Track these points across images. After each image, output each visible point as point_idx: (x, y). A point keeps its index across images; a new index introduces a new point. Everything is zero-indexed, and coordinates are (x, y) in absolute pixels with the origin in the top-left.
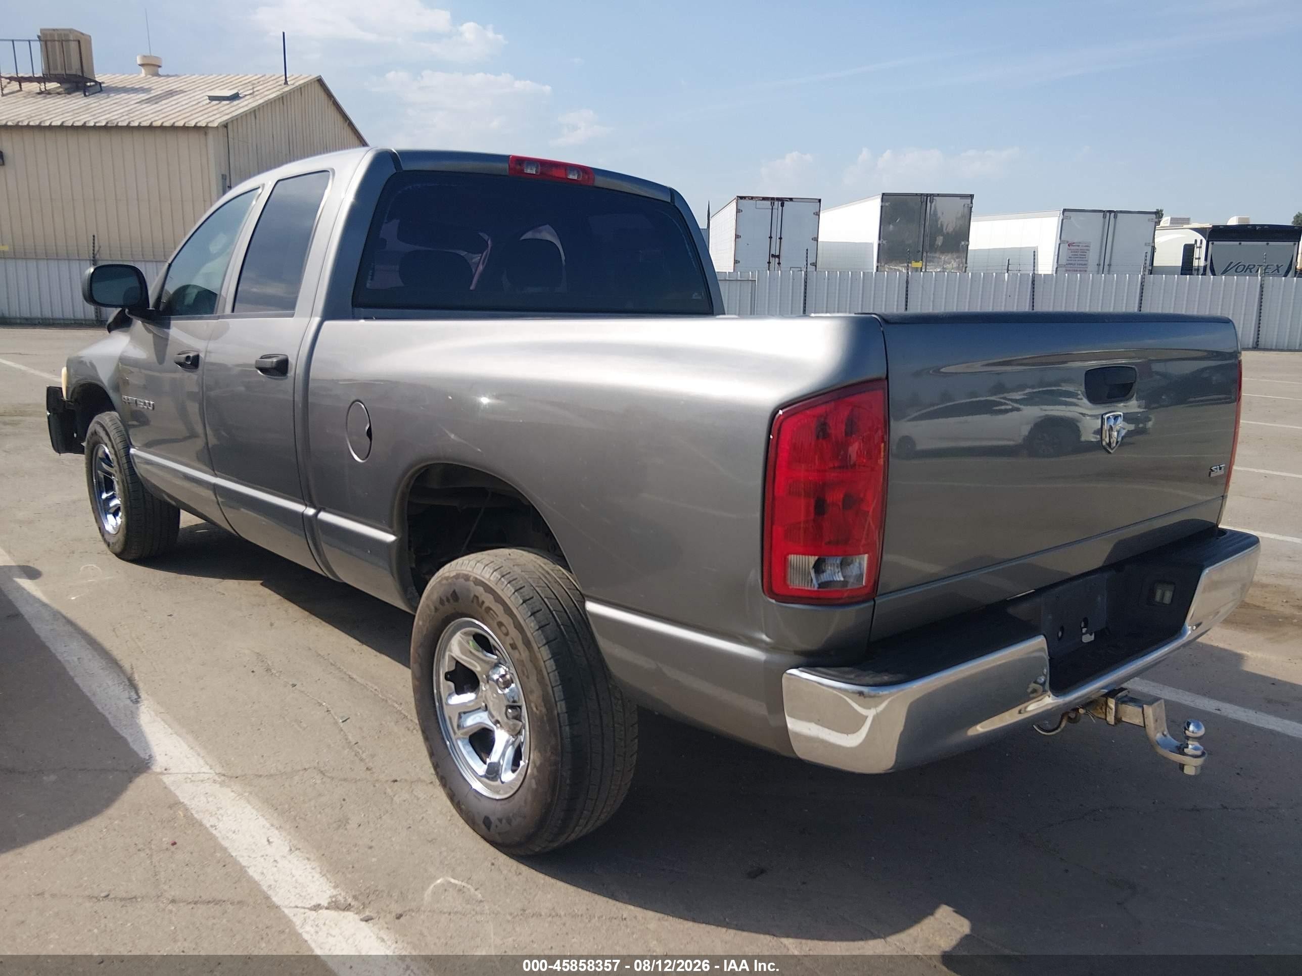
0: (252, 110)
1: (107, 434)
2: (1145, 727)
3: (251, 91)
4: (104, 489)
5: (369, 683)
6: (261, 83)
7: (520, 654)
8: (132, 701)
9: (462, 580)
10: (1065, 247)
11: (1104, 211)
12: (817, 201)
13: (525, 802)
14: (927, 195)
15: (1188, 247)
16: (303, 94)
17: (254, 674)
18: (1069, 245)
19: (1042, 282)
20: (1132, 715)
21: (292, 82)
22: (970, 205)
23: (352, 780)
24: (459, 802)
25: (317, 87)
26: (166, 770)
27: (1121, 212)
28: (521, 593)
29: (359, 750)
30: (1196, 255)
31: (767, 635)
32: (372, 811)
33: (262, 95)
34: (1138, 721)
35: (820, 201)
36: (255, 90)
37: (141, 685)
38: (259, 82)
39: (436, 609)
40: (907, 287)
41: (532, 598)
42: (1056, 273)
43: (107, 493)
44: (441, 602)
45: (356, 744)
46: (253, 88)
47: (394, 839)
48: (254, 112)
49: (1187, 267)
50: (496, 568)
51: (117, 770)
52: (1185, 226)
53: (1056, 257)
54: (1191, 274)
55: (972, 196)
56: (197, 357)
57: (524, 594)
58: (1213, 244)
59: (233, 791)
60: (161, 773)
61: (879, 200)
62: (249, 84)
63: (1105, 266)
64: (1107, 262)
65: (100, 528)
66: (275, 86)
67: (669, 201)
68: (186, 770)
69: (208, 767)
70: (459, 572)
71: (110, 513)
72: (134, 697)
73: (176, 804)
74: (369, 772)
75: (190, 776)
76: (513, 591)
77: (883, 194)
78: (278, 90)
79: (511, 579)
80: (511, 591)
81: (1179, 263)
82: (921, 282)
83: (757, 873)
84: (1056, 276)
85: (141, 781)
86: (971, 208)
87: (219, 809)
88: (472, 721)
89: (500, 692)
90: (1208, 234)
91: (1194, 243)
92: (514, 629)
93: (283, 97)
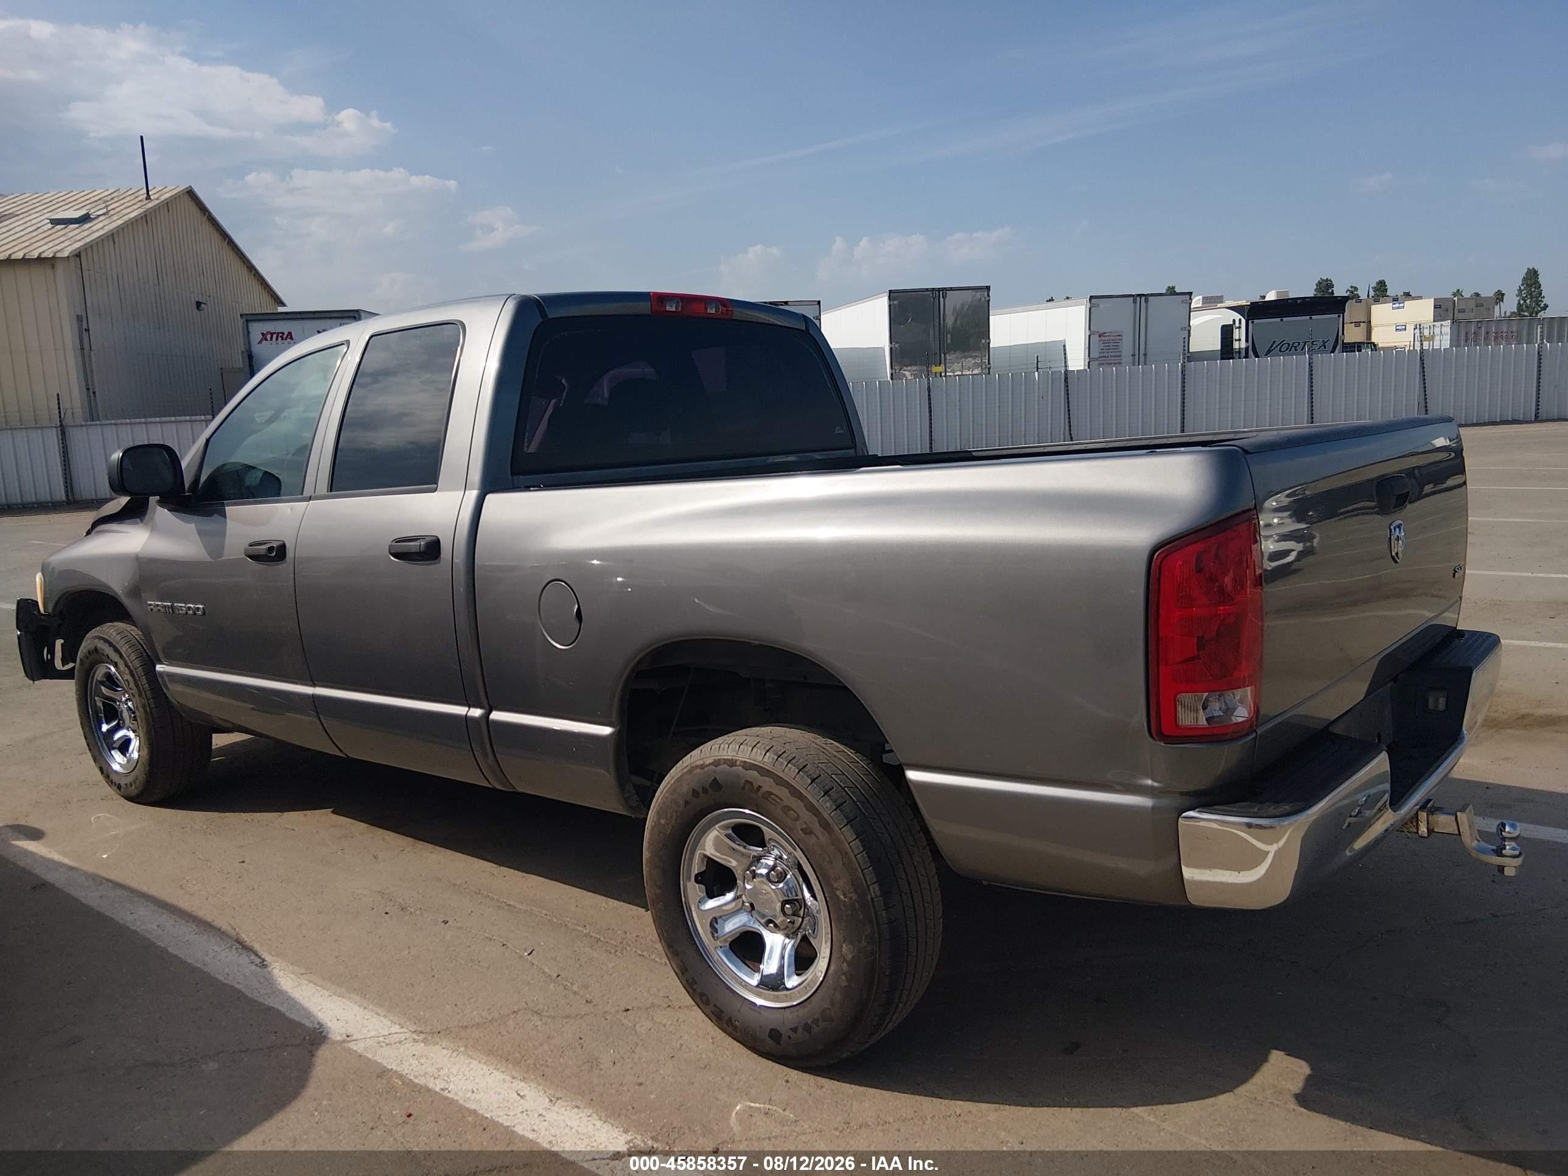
0: (109, 234)
1: (117, 650)
2: (1460, 834)
3: (105, 210)
4: (104, 719)
5: (533, 908)
6: (116, 199)
7: (818, 839)
8: (256, 965)
9: (724, 767)
10: (1095, 338)
11: (1133, 296)
12: (816, 303)
13: (832, 1003)
14: (939, 290)
15: (1225, 329)
16: (170, 210)
17: (389, 915)
18: (1100, 336)
19: (1076, 380)
20: (1444, 823)
21: (156, 196)
22: (987, 299)
23: (576, 1016)
24: (730, 1019)
25: (187, 201)
26: (348, 1036)
27: (1152, 295)
28: (807, 772)
29: (566, 983)
30: (1236, 336)
31: (1153, 780)
32: (618, 1045)
33: (120, 215)
34: (1453, 829)
35: (819, 303)
36: (109, 208)
37: (257, 947)
38: (112, 199)
39: (686, 803)
40: (929, 395)
41: (820, 775)
42: (1089, 367)
43: (107, 723)
44: (695, 793)
45: (558, 976)
46: (107, 207)
47: (662, 1072)
48: (112, 236)
49: (1227, 350)
50: (768, 748)
51: (287, 1046)
52: (1219, 305)
53: (1087, 350)
54: (1233, 358)
55: (988, 288)
56: (282, 548)
57: (809, 773)
58: (1253, 322)
59: (444, 1048)
60: (344, 1041)
61: (886, 299)
62: (100, 202)
63: (1140, 357)
64: (1142, 352)
65: (101, 769)
66: (134, 202)
67: (804, 329)
68: (373, 1033)
69: (397, 1026)
70: (716, 758)
71: (114, 748)
72: (258, 961)
73: (384, 1072)
74: (591, 1005)
75: (381, 1039)
76: (797, 771)
77: (890, 291)
78: (140, 207)
79: (790, 758)
80: (794, 771)
81: (1218, 346)
82: (944, 388)
83: (1073, 1048)
84: (1090, 371)
85: (323, 1053)
86: (989, 301)
87: (439, 1069)
88: (731, 926)
89: (773, 887)
90: (1246, 311)
91: (1232, 323)
92: (807, 812)
93: (146, 216)
